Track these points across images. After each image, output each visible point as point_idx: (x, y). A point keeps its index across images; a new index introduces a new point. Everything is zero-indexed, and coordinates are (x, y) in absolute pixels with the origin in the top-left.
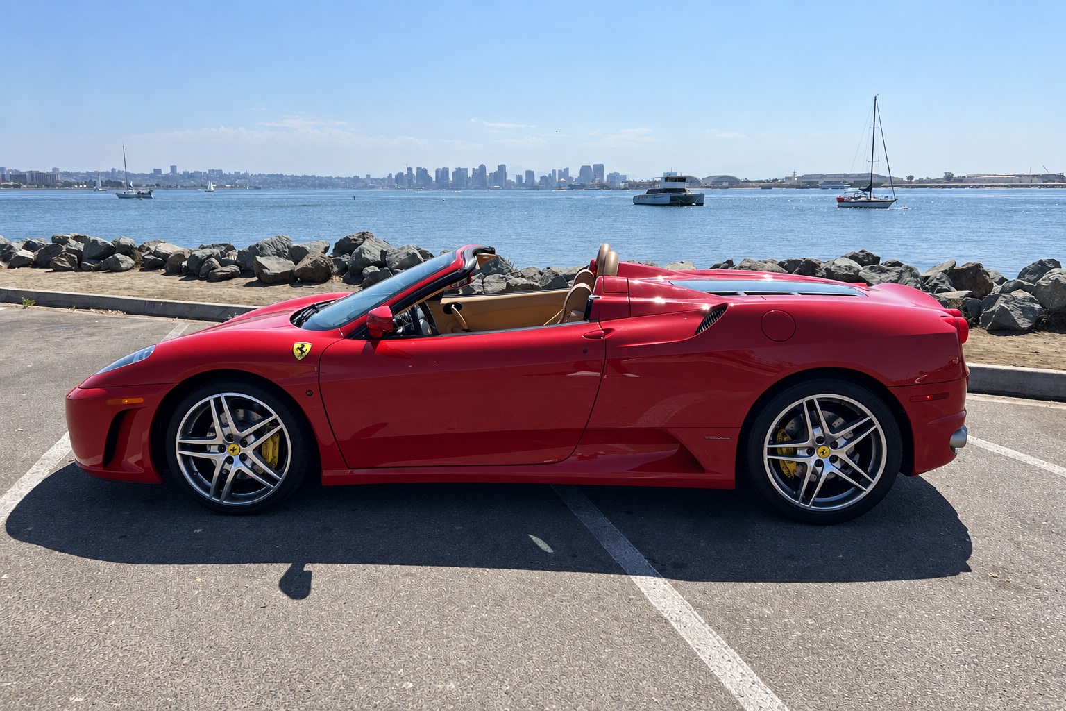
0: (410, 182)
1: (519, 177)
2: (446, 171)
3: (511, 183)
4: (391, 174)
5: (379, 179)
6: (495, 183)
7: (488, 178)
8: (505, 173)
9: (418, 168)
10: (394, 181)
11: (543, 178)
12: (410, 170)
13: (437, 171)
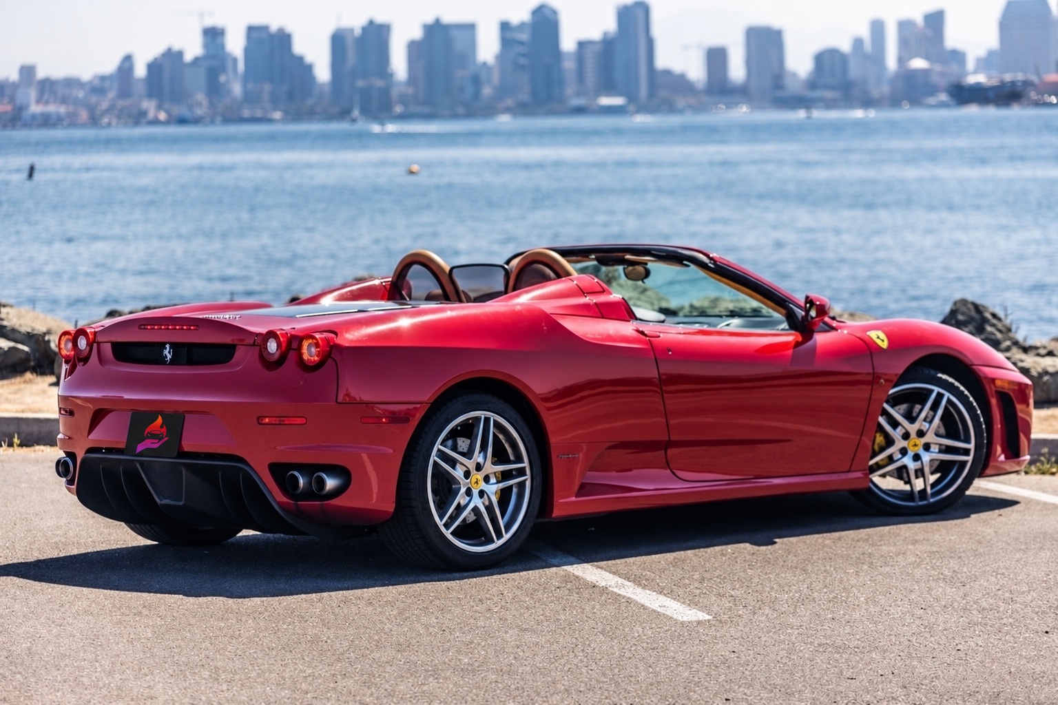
0: (214, 88)
1: (716, 57)
2: (377, 34)
3: (679, 83)
4: (128, 59)
5: (71, 83)
6: (609, 87)
7: (569, 65)
8: (650, 43)
9: (251, 30)
10: (140, 89)
11: (827, 61)
12: (213, 35)
13: (339, 41)
